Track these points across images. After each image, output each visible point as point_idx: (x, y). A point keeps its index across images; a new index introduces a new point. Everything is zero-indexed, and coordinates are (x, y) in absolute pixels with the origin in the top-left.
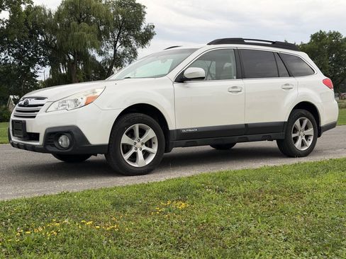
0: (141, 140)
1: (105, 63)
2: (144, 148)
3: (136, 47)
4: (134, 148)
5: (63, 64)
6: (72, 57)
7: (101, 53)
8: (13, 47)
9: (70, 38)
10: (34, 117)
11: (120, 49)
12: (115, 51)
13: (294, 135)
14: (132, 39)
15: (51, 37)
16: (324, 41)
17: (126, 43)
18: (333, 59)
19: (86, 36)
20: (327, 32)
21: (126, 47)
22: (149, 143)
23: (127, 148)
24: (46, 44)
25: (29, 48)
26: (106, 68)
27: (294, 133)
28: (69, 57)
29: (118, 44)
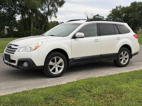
0: (57, 63)
1: (44, 14)
2: (59, 66)
3: (57, 7)
4: (54, 66)
5: (27, 14)
6: (30, 11)
7: (43, 10)
8: (6, 7)
9: (30, 3)
10: (14, 53)
11: (51, 8)
12: (49, 9)
13: (120, 58)
14: (56, 4)
15: (22, 3)
16: (136, 6)
17: (53, 6)
18: (140, 13)
19: (36, 2)
20: (138, 2)
21: (53, 7)
22: (61, 64)
23: (51, 67)
24: (20, 6)
25: (13, 7)
26: (45, 16)
27: (120, 57)
28: (29, 11)
29: (50, 6)
